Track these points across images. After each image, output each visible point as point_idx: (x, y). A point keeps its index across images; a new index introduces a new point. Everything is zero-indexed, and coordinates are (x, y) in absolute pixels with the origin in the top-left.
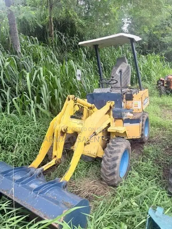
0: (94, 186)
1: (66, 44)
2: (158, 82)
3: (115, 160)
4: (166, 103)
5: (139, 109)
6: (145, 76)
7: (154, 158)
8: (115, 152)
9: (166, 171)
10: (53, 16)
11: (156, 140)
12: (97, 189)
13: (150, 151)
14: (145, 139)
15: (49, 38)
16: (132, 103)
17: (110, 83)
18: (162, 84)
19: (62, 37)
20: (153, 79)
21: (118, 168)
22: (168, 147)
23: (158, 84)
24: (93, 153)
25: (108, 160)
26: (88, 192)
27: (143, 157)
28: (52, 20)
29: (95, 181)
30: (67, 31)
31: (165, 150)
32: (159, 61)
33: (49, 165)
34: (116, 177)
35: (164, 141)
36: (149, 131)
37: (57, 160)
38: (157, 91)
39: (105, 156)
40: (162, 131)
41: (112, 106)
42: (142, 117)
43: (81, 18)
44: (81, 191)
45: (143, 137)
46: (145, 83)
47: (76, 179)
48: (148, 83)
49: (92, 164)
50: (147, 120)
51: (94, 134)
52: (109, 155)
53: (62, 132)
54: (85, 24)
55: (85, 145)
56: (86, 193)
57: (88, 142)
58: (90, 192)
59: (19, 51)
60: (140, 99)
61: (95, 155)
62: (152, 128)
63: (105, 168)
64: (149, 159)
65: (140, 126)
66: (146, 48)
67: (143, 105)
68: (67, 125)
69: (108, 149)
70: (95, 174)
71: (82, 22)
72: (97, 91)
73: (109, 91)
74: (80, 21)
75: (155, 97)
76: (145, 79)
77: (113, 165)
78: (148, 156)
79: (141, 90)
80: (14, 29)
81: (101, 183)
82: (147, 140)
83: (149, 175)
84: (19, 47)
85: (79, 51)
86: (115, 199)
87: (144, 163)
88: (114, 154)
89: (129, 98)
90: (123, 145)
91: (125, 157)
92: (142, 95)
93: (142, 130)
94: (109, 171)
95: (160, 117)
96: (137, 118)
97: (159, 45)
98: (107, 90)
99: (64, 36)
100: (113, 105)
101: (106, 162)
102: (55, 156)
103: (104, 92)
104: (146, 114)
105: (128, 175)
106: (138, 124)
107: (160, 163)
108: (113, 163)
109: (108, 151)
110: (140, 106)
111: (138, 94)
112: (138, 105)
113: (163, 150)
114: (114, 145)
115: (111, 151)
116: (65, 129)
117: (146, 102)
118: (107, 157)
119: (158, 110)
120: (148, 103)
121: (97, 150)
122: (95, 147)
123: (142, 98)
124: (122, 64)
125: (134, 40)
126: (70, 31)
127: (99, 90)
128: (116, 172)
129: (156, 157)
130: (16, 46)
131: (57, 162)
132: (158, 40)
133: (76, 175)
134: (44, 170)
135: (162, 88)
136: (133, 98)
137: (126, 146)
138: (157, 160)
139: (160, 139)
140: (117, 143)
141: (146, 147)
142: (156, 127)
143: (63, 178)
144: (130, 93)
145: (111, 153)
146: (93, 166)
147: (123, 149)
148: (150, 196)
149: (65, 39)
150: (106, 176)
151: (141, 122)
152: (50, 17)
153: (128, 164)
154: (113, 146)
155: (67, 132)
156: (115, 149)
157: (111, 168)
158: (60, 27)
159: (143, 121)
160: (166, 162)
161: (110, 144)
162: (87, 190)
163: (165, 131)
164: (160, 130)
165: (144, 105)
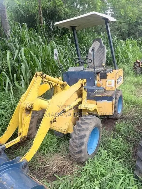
0: (63, 163)
1: (53, 30)
2: (134, 64)
3: (82, 138)
4: (141, 82)
5: (113, 88)
6: (123, 58)
7: (125, 135)
8: (83, 130)
9: (136, 148)
10: (41, 6)
11: (129, 117)
12: (65, 166)
13: (121, 128)
14: (118, 116)
15: (38, 25)
16: (106, 81)
17: (85, 62)
18: (138, 65)
19: (50, 24)
20: (130, 61)
21: (85, 146)
22: (139, 124)
23: (135, 65)
24: (64, 130)
25: (76, 138)
26: (55, 168)
27: (115, 134)
28: (41, 9)
29: (65, 157)
30: (55, 19)
31: (137, 127)
32: (136, 46)
33: (12, 142)
34: (83, 155)
35: (136, 118)
36: (122, 108)
37: (22, 138)
38: (133, 71)
39: (73, 134)
40: (135, 108)
41: (83, 84)
42: (115, 95)
43: (68, 8)
44: (49, 166)
45: (116, 113)
46: (123, 64)
47: (46, 154)
48: (126, 65)
49: (63, 140)
50: (121, 97)
51: (63, 111)
52: (77, 132)
53: (26, 109)
54: (71, 12)
55: (51, 122)
56: (54, 170)
57: (54, 120)
58: (58, 168)
59: (9, 35)
60: (113, 77)
61: (66, 131)
62: (126, 105)
63: (72, 145)
64: (120, 136)
65: (112, 103)
66: (125, 35)
67: (116, 83)
68: (33, 103)
69: (76, 127)
70: (66, 150)
71: (68, 11)
72: (72, 69)
73: (82, 69)
74: (66, 10)
75: (131, 77)
76: (123, 61)
77: (80, 143)
78: (119, 132)
79: (115, 69)
80: (4, 15)
81: (70, 159)
82: (121, 117)
83: (119, 153)
84: (8, 31)
85: (65, 36)
86: (79, 180)
87: (115, 140)
88: (82, 132)
89: (103, 76)
90: (92, 123)
91: (95, 134)
92: (116, 74)
93: (115, 107)
94: (76, 149)
95: (134, 95)
96: (109, 96)
97: (137, 32)
98: (80, 69)
99: (51, 23)
100: (85, 83)
101: (74, 140)
102: (21, 134)
103: (78, 70)
104: (120, 92)
105: (97, 153)
106: (110, 102)
107: (131, 140)
108: (81, 141)
109: (76, 129)
110: (113, 84)
111: (111, 73)
112: (111, 83)
113: (135, 127)
114: (83, 122)
115: (80, 128)
116: (30, 106)
117: (120, 81)
118: (75, 135)
119: (134, 88)
120: (122, 81)
121: (68, 127)
122: (66, 123)
123: (115, 76)
124: (95, 42)
125: (109, 20)
126: (57, 19)
127: (74, 69)
128: (83, 151)
129: (128, 134)
130: (6, 30)
131: (22, 139)
132: (136, 28)
133: (46, 150)
134: (7, 148)
135: (138, 69)
136: (107, 77)
137: (95, 124)
138: (128, 137)
139: (132, 116)
140: (86, 121)
141: (118, 124)
142: (129, 104)
143: (23, 157)
144: (104, 72)
145: (79, 130)
146: (65, 142)
147: (91, 127)
148: (115, 179)
149: (52, 26)
150: (74, 154)
151: (114, 100)
152: (39, 6)
153: (99, 141)
154: (81, 123)
155: (33, 109)
156: (84, 126)
157: (79, 146)
158: (49, 15)
159: (116, 98)
160: (136, 139)
161: (80, 121)
162: (55, 166)
163: (139, 108)
164: (134, 107)
165: (118, 83)
